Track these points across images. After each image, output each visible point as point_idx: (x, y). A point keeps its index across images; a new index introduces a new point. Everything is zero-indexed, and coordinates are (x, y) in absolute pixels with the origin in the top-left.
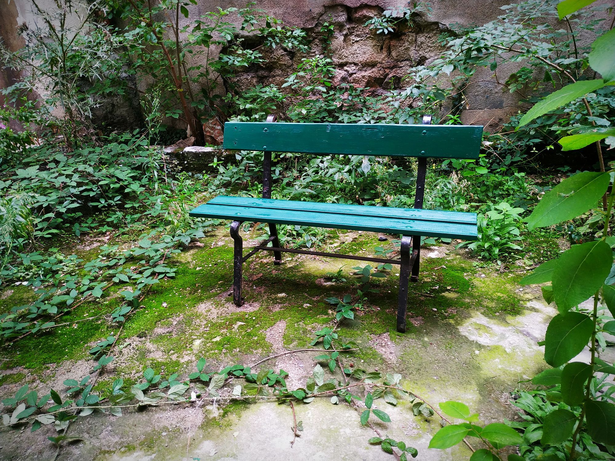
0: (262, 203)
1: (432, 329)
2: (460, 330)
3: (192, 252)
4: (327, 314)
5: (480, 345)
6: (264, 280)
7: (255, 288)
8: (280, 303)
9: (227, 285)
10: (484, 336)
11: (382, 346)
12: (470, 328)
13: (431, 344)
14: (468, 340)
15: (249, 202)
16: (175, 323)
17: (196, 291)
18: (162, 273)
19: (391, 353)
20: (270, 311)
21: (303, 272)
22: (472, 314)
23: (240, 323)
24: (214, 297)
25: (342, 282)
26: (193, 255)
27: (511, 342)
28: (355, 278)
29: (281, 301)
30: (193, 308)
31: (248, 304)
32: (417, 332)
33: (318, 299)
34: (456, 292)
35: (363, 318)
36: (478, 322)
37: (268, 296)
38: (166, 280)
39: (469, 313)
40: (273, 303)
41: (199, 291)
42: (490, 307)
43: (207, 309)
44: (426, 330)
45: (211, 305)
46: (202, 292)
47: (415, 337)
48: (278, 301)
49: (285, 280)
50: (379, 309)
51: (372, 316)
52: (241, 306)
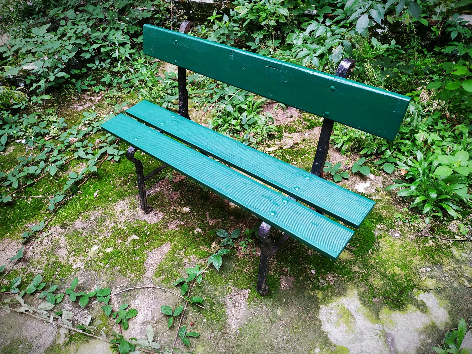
1: (294, 300)
2: (321, 311)
4: (210, 247)
5: (327, 340)
6: (183, 184)
7: (171, 192)
8: (179, 220)
9: (152, 182)
10: (341, 328)
11: (235, 306)
12: (333, 312)
13: (280, 320)
14: (320, 329)
16: (92, 218)
17: (125, 184)
18: (111, 155)
19: (237, 319)
20: (167, 227)
22: (349, 292)
23: (135, 237)
24: (135, 194)
27: (364, 349)
29: (181, 217)
30: (113, 204)
31: (155, 212)
32: (277, 299)
33: (214, 224)
34: (351, 252)
35: (238, 262)
36: (346, 306)
37: (175, 206)
38: (112, 162)
39: (345, 289)
40: (174, 218)
41: (129, 184)
42: (375, 286)
43: (122, 209)
44: (287, 299)
45: (128, 204)
46: (130, 186)
47: (270, 304)
48: (179, 216)
49: (199, 190)
50: (260, 254)
51: (248, 262)
52: (148, 214)
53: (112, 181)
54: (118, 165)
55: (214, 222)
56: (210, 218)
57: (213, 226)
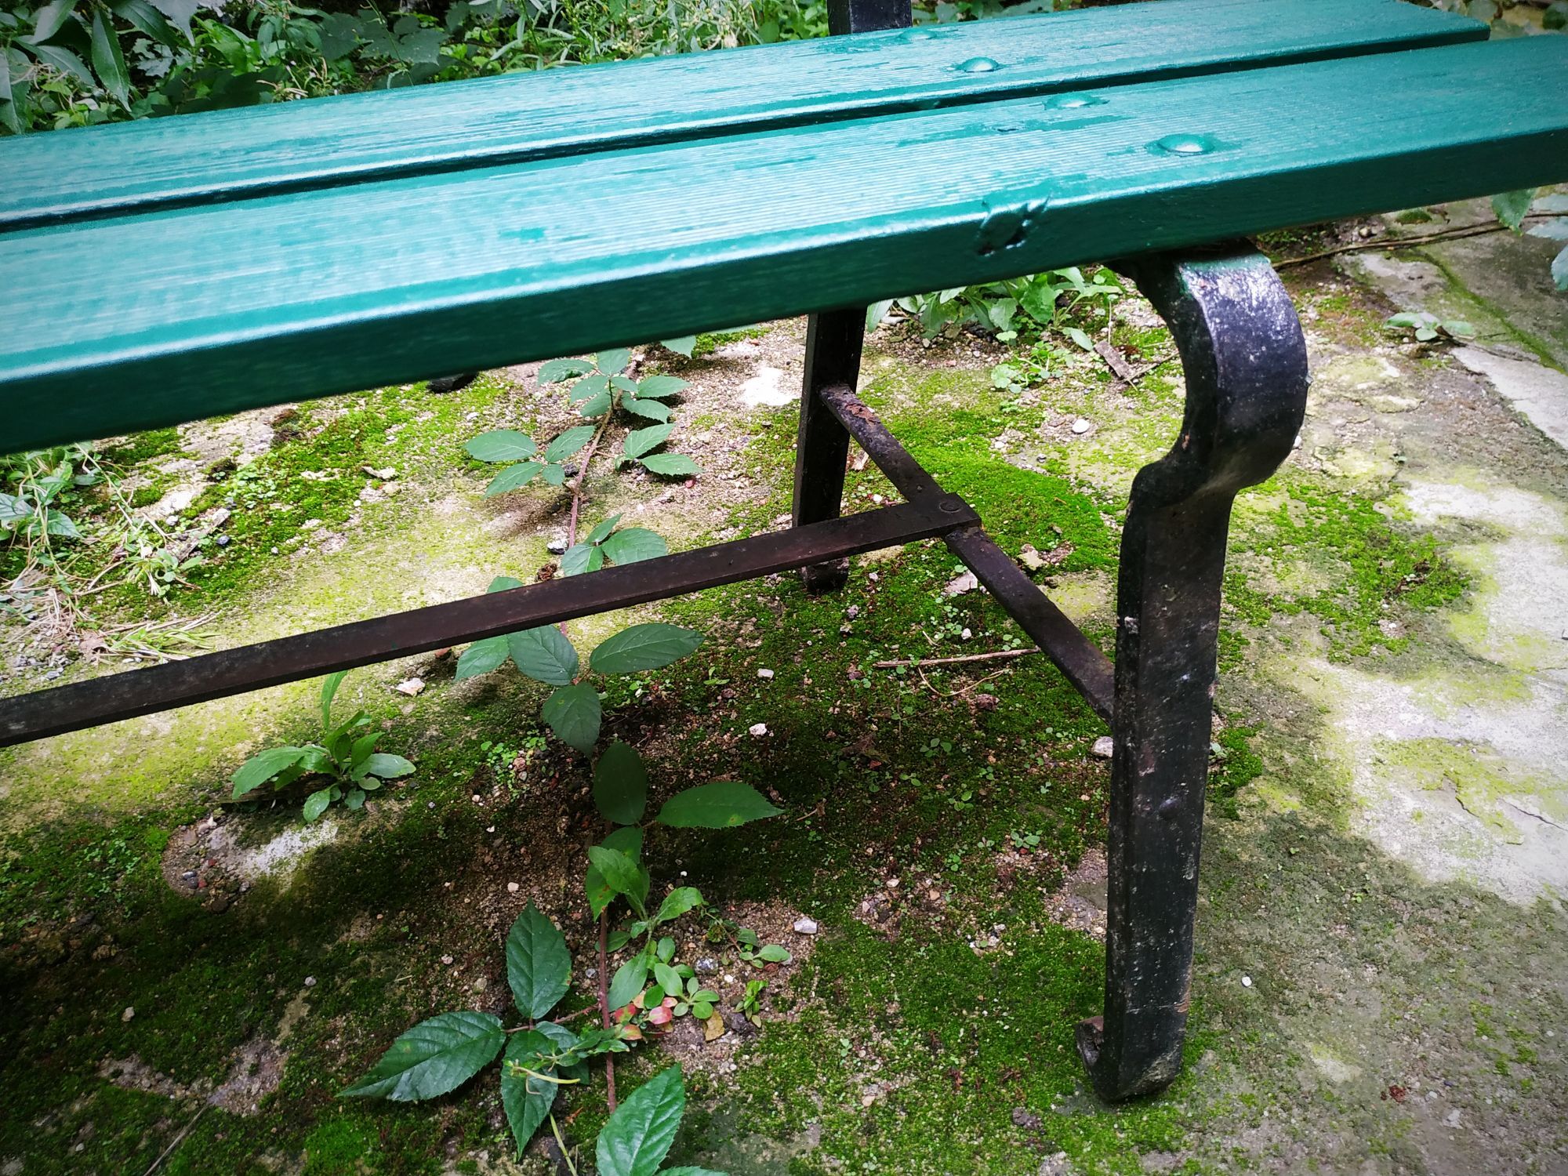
2: (1394, 849)
12: (1410, 804)
14: (1517, 915)
22: (1307, 688)
25: (388, 787)
28: (455, 709)
32: (1217, 1026)
33: (277, 1071)
34: (1076, 570)
35: (763, 1099)
36: (1392, 735)
39: (1281, 690)
42: (1314, 595)
44: (1240, 965)
47: (1245, 1088)
50: (807, 924)
51: (809, 1029)
55: (255, 1071)
56: (185, 1078)
57: (284, 1093)
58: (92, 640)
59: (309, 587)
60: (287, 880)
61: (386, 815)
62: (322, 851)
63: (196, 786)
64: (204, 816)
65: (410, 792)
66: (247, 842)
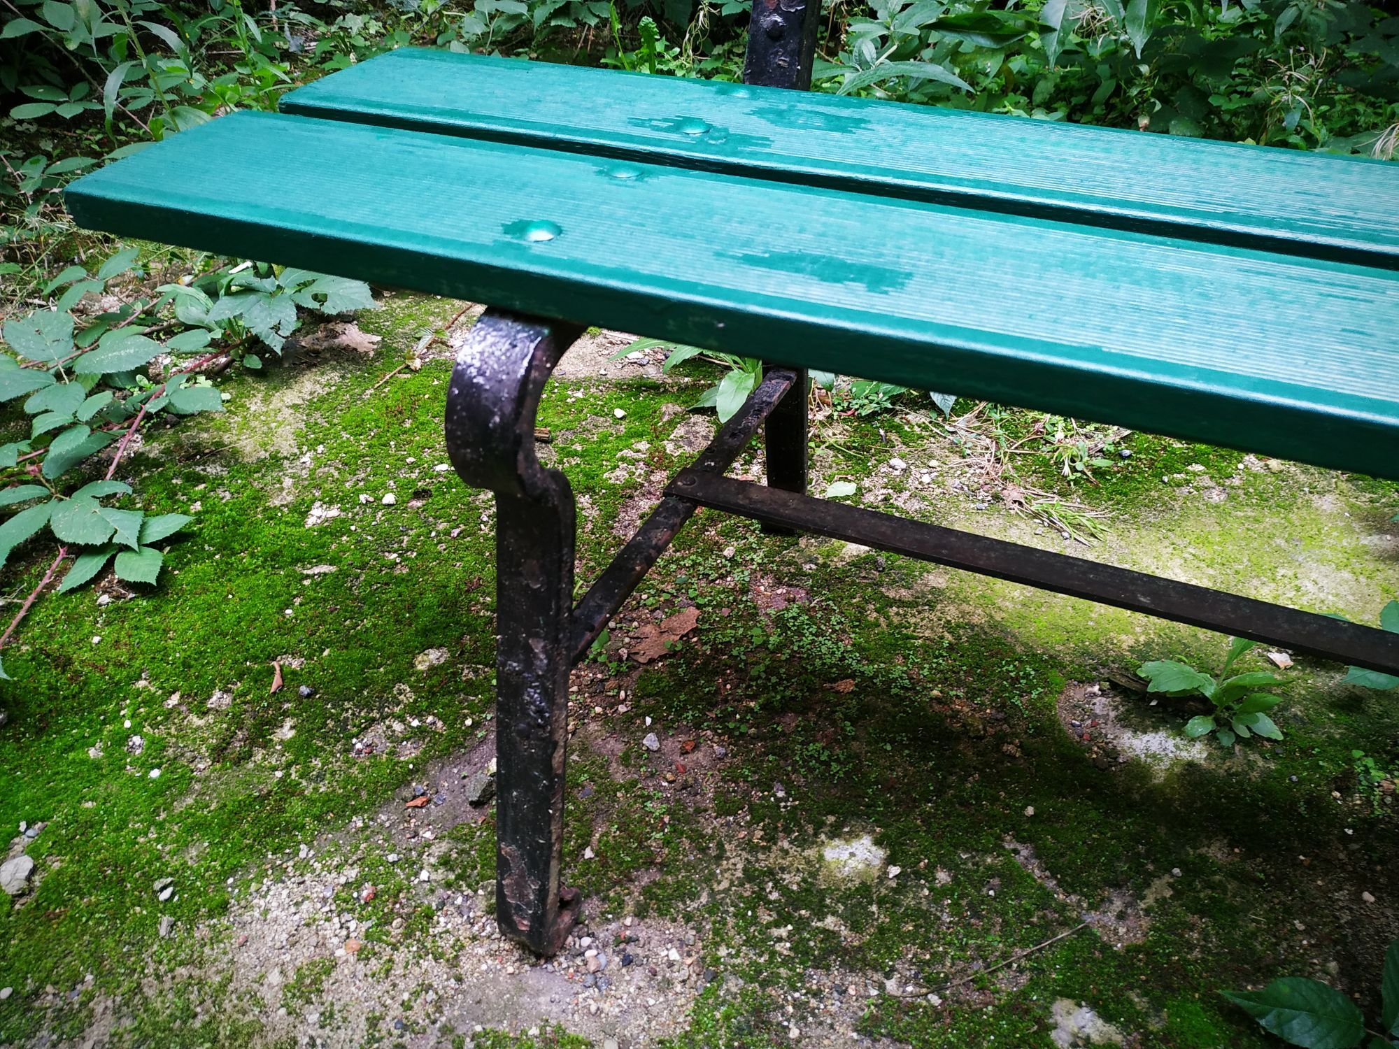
0: (760, 127)
3: (311, 385)
6: (710, 668)
7: (651, 741)
8: (854, 960)
15: (642, 109)
17: (260, 735)
18: (88, 550)
21: (952, 613)
24: (370, 807)
25: (1255, 741)
26: (314, 405)
29: (855, 927)
30: (202, 931)
31: (606, 932)
33: (1140, 928)
37: (752, 848)
38: (105, 599)
40: (800, 949)
41: (286, 732)
43: (303, 955)
45: (344, 902)
46: (302, 750)
48: (830, 922)
49: (847, 686)
52: (550, 958)
53: (135, 731)
54: (157, 609)
55: (1121, 916)
56: (1069, 888)
57: (1148, 950)
58: (1013, 492)
59: (1189, 524)
60: (1160, 774)
61: (1251, 765)
62: (1191, 765)
63: (1085, 653)
64: (1091, 682)
65: (1275, 756)
66: (1124, 721)
